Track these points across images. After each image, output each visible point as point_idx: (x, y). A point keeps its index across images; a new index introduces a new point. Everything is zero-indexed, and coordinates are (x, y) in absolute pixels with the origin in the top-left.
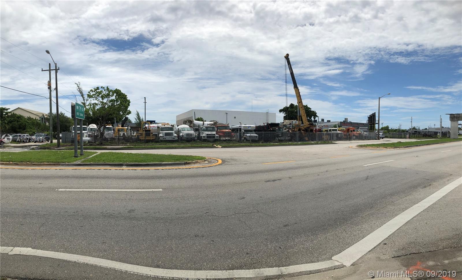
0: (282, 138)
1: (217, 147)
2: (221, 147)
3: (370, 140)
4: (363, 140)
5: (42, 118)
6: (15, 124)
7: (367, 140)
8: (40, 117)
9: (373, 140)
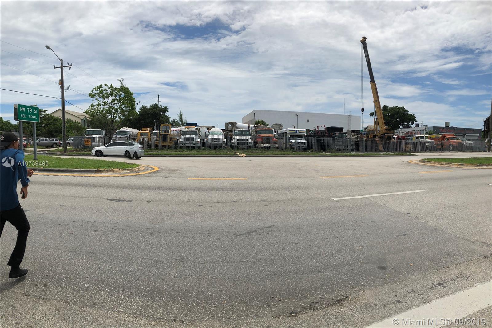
0: (343, 147)
1: (239, 155)
2: (245, 155)
3: (475, 152)
4: (464, 152)
5: (84, 121)
6: (51, 127)
7: (470, 152)
8: (82, 120)
9: (481, 152)
